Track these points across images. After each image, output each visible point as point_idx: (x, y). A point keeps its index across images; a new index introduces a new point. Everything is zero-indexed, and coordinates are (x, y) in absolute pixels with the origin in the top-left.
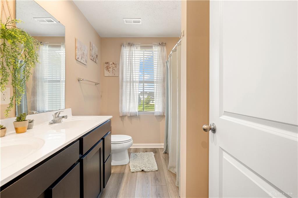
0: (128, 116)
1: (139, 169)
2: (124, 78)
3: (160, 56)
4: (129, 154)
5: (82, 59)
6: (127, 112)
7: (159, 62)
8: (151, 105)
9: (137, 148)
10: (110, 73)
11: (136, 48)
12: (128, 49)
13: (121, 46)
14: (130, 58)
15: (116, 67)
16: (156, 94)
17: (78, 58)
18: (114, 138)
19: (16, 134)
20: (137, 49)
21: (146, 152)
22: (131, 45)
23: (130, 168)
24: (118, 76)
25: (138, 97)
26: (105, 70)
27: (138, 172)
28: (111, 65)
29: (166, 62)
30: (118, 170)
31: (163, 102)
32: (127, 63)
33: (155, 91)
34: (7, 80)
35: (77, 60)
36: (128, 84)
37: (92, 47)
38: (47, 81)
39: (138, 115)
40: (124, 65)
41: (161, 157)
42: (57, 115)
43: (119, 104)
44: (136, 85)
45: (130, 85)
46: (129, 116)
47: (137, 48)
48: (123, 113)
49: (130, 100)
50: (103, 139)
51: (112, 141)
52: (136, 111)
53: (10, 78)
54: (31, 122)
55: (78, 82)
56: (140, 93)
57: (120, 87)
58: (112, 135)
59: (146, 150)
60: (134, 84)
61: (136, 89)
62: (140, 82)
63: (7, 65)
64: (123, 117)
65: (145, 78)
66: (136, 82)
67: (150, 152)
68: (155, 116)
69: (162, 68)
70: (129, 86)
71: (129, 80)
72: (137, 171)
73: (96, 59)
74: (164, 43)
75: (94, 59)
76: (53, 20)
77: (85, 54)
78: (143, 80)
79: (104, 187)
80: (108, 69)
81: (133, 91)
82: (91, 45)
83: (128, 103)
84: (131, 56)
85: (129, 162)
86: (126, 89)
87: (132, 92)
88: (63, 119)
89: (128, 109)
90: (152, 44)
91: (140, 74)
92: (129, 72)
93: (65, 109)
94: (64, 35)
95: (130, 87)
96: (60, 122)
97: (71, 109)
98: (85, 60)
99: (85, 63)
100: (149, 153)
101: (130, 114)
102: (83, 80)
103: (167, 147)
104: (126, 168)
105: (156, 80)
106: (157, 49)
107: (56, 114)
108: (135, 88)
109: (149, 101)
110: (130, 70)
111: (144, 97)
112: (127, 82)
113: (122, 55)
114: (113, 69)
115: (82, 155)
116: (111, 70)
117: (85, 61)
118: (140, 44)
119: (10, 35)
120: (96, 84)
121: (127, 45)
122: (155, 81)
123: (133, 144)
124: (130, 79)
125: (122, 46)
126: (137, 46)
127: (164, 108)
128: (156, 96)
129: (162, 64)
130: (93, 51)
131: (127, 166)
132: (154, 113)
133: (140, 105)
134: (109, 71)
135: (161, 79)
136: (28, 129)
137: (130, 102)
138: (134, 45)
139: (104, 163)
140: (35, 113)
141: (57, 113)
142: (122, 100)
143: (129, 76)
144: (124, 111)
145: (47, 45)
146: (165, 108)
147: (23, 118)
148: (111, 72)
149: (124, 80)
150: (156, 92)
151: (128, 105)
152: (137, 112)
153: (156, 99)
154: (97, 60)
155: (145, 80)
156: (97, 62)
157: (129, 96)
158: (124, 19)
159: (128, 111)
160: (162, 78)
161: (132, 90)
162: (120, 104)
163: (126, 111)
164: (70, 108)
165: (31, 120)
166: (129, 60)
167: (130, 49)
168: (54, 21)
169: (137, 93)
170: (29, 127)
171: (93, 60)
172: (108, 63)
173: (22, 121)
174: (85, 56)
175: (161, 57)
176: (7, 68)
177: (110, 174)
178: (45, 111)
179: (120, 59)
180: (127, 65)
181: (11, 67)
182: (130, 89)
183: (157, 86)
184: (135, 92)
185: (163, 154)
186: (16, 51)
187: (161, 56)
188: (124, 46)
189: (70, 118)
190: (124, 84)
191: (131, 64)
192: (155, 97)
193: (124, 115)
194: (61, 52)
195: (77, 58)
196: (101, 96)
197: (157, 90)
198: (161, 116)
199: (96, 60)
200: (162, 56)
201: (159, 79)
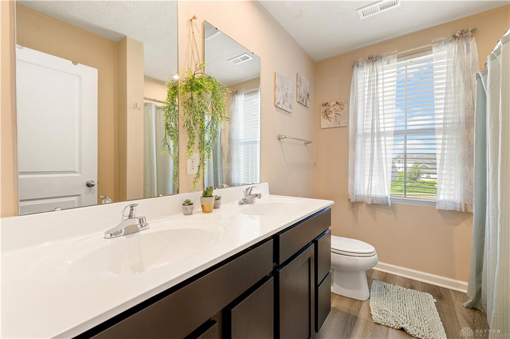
0: (367, 204)
1: (394, 324)
2: (359, 127)
3: (454, 67)
4: (370, 281)
5: (284, 104)
6: (364, 196)
7: (452, 80)
8: (424, 182)
9: (387, 273)
10: (330, 121)
11: (386, 62)
12: (368, 70)
13: (353, 66)
14: (372, 88)
15: (341, 109)
16: (442, 160)
17: (278, 104)
18: (337, 243)
19: (202, 213)
20: (389, 65)
21: (412, 288)
22: (374, 59)
23: (371, 313)
24: (347, 127)
25: (390, 165)
26: (322, 117)
27: (390, 329)
28: (333, 106)
29: (478, 77)
30: (344, 306)
31: (466, 178)
32: (366, 97)
33: (439, 152)
34: (194, 144)
35: (276, 106)
36: (367, 140)
37: (300, 81)
38: (242, 143)
39: (391, 203)
40: (360, 103)
41: (459, 316)
42: (248, 192)
43: (348, 180)
44: (385, 141)
45: (373, 141)
46: (369, 203)
47: (388, 63)
48: (356, 196)
49: (371, 170)
50: (315, 242)
51: (332, 247)
52: (387, 195)
53: (197, 141)
54: (218, 199)
55: (278, 140)
56: (395, 156)
57: (351, 147)
58: (332, 236)
59: (411, 285)
60: (382, 139)
61: (386, 149)
62: (396, 133)
63: (194, 124)
64: (355, 204)
65: (409, 123)
66: (385, 134)
67: (422, 292)
68: (440, 211)
69: (462, 93)
70: (368, 144)
71: (369, 131)
72: (387, 324)
73: (306, 101)
74: (470, 30)
75: (303, 101)
76: (248, 56)
77: (288, 96)
78: (403, 128)
79: (317, 330)
80: (327, 115)
81: (379, 154)
82: (298, 79)
83: (367, 177)
84: (373, 83)
85: (369, 298)
86: (363, 151)
87: (375, 156)
88: (256, 199)
89: (366, 189)
90: (431, 42)
91: (398, 110)
92: (371, 114)
93: (260, 183)
94: (259, 74)
95: (373, 146)
96: (252, 203)
97: (267, 184)
98: (288, 105)
99: (289, 110)
100: (419, 293)
101: (372, 200)
102: (285, 137)
103: (479, 294)
104: (362, 309)
105: (442, 126)
106: (445, 52)
107: (247, 190)
108: (383, 147)
109: (419, 174)
110: (373, 111)
111: (405, 165)
112: (365, 135)
113: (355, 83)
114: (337, 114)
115: (277, 265)
116: (332, 115)
117: (288, 107)
118: (397, 51)
119: (197, 84)
120: (305, 144)
121: (365, 63)
122: (439, 129)
123: (379, 263)
124: (372, 128)
125: (355, 67)
126: (388, 57)
127: (467, 193)
128: (442, 164)
129: (462, 84)
130: (302, 88)
131: (364, 305)
132: (435, 202)
133: (394, 183)
134: (328, 118)
135: (459, 123)
136: (215, 208)
137: (371, 175)
138: (381, 58)
139: (317, 286)
140: (225, 186)
141: (249, 188)
142: (354, 172)
143: (370, 122)
144: (358, 193)
145: (242, 94)
146: (472, 195)
147: (209, 193)
148: (333, 120)
149: (360, 132)
150: (443, 154)
151: (367, 182)
152: (389, 197)
153: (442, 169)
154: (308, 102)
155: (409, 128)
156: (307, 106)
157: (370, 164)
158: (358, 11)
159: (366, 193)
160: (463, 120)
161: (375, 152)
162: (349, 178)
163: (362, 193)
164: (266, 182)
165: (219, 196)
166: (369, 90)
167: (373, 67)
168: (250, 57)
169: (388, 156)
170: (217, 206)
171: (301, 104)
172: (327, 103)
173: (207, 197)
174: (289, 98)
175: (458, 69)
176: (194, 128)
177: (328, 309)
178: (240, 184)
179: (351, 93)
180: (366, 101)
181: (198, 126)
182: (372, 150)
183: (444, 139)
184: (384, 156)
185: (464, 309)
186: (202, 105)
187: (458, 64)
188: (358, 65)
189: (267, 198)
190: (359, 140)
191: (375, 98)
192: (438, 166)
193: (357, 201)
194: (256, 99)
195: (276, 104)
196: (315, 164)
197: (443, 149)
198: (460, 214)
199: (306, 103)
200: (461, 65)
201: (452, 123)
